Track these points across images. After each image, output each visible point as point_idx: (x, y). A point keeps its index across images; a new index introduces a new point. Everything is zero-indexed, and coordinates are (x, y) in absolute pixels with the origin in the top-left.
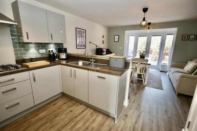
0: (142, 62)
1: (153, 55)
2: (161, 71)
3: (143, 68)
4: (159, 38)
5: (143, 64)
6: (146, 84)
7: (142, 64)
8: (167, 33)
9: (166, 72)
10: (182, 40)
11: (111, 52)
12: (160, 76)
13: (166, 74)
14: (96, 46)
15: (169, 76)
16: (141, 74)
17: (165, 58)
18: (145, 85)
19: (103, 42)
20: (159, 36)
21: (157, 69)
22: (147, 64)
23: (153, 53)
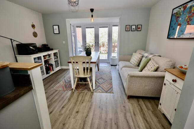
0: (83, 60)
1: (105, 48)
2: (112, 65)
3: (87, 68)
4: (106, 30)
5: (86, 62)
6: (94, 88)
7: (84, 63)
8: (113, 24)
9: (116, 65)
10: (126, 31)
11: (51, 48)
12: (111, 72)
13: (116, 68)
14: (10, 40)
15: (118, 70)
16: (86, 76)
17: (115, 50)
18: (93, 90)
19: (35, 35)
20: (106, 27)
21: (108, 63)
22: (91, 63)
23: (105, 46)
